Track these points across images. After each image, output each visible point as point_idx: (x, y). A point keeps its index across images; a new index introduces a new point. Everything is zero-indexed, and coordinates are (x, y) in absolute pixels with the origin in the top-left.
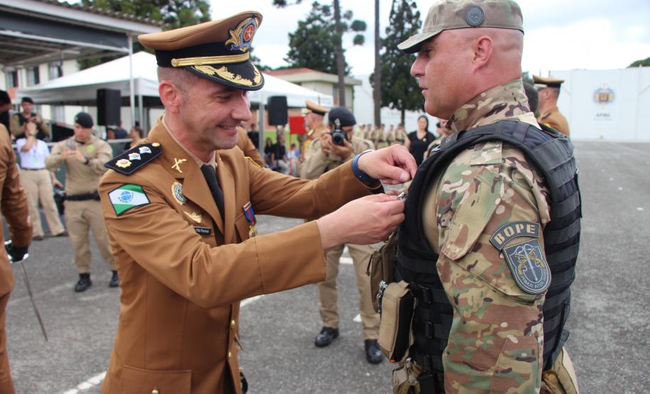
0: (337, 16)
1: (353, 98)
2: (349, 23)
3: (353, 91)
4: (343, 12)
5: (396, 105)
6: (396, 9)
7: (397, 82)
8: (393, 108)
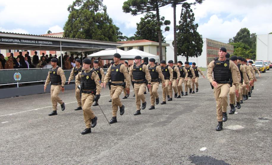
0: (158, 19)
1: (166, 51)
2: (163, 22)
3: (166, 48)
4: (161, 17)
5: (184, 55)
6: (183, 13)
7: (184, 44)
8: (183, 56)
